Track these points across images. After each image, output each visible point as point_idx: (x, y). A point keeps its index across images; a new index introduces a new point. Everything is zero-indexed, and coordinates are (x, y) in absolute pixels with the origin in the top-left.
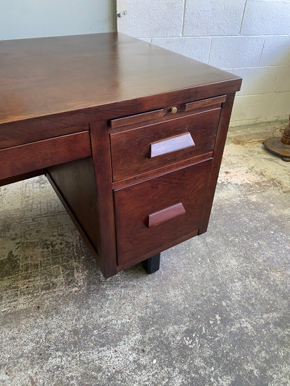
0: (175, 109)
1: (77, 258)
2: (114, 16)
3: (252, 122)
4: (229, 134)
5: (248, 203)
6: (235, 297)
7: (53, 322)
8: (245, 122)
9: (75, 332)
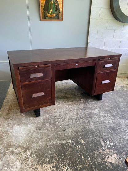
0: (110, 59)
1: (81, 97)
2: (87, 43)
3: (124, 73)
4: (117, 76)
5: (124, 90)
6: (121, 105)
7: (79, 106)
8: (122, 73)
9: (85, 108)
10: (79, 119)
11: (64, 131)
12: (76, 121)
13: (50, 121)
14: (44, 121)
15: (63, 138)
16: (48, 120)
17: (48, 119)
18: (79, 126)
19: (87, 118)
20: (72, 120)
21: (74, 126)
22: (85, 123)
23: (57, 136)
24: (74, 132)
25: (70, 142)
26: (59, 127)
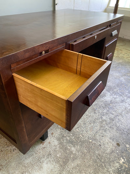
10: (102, 118)
11: (100, 145)
12: (102, 122)
13: (68, 138)
14: (61, 143)
15: (110, 159)
16: (65, 138)
17: (63, 136)
18: (111, 127)
19: (108, 111)
20: (94, 122)
21: (105, 131)
22: (113, 120)
23: (101, 161)
24: (113, 140)
25: (123, 160)
26: (89, 142)
